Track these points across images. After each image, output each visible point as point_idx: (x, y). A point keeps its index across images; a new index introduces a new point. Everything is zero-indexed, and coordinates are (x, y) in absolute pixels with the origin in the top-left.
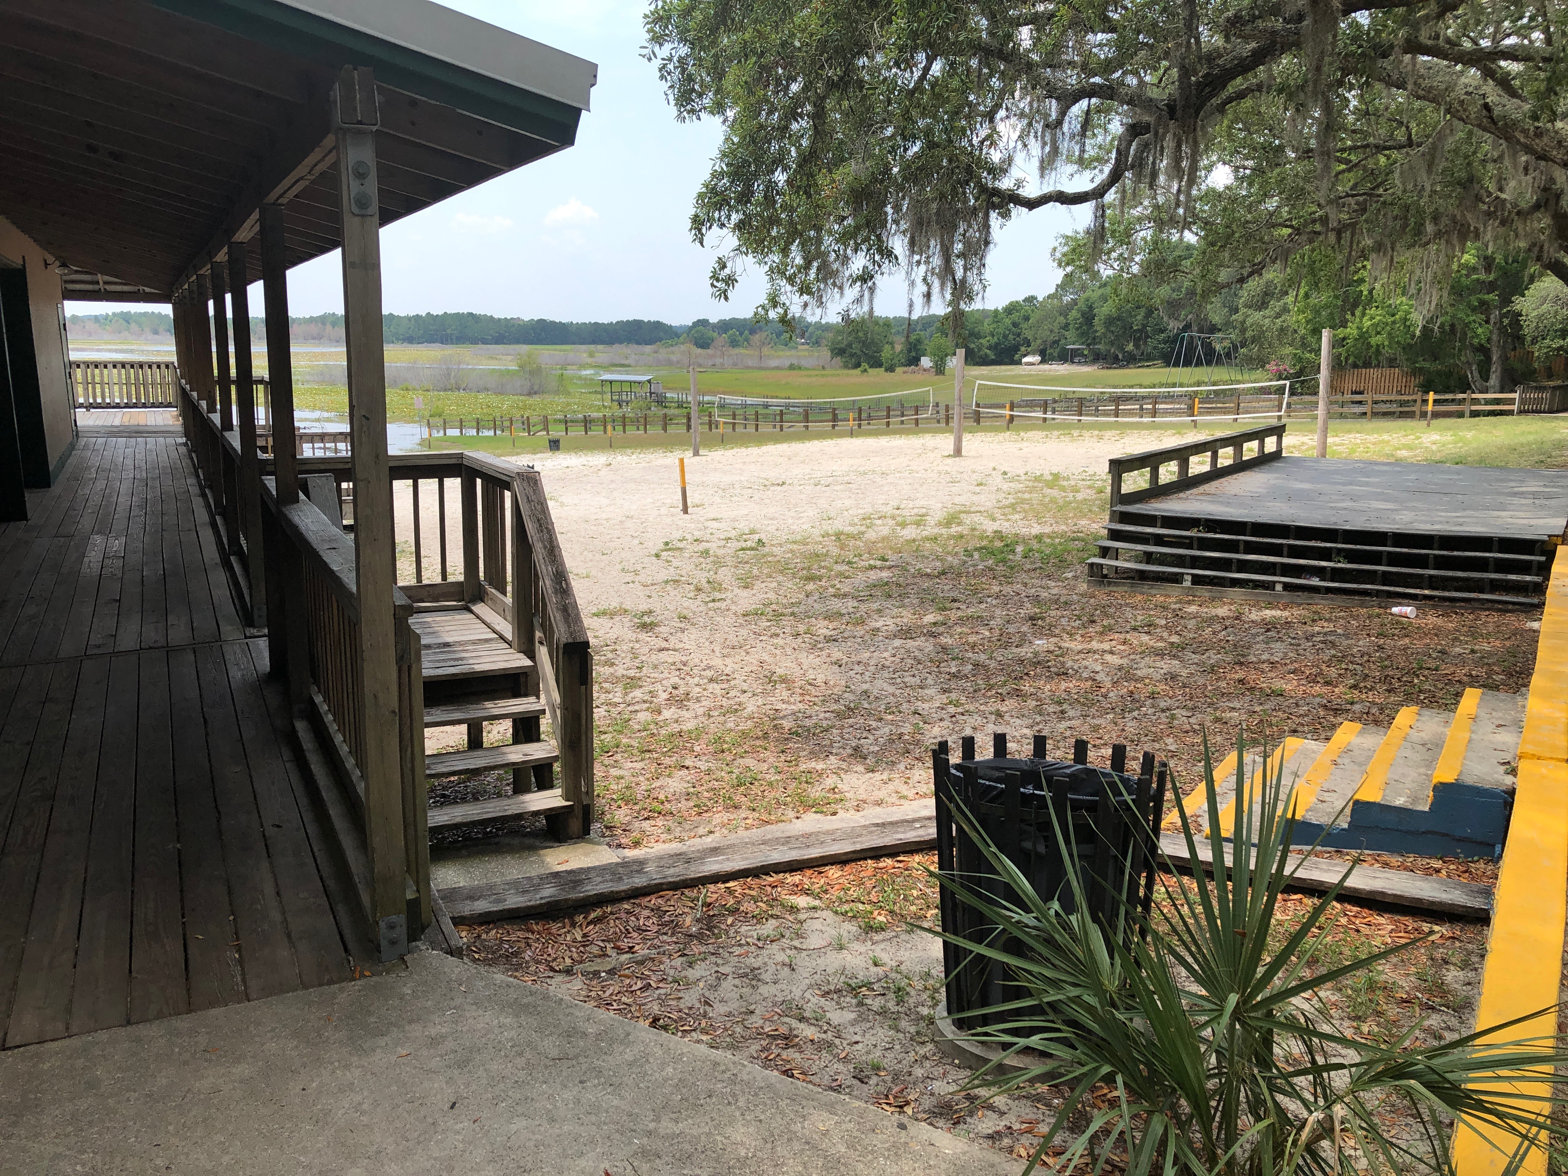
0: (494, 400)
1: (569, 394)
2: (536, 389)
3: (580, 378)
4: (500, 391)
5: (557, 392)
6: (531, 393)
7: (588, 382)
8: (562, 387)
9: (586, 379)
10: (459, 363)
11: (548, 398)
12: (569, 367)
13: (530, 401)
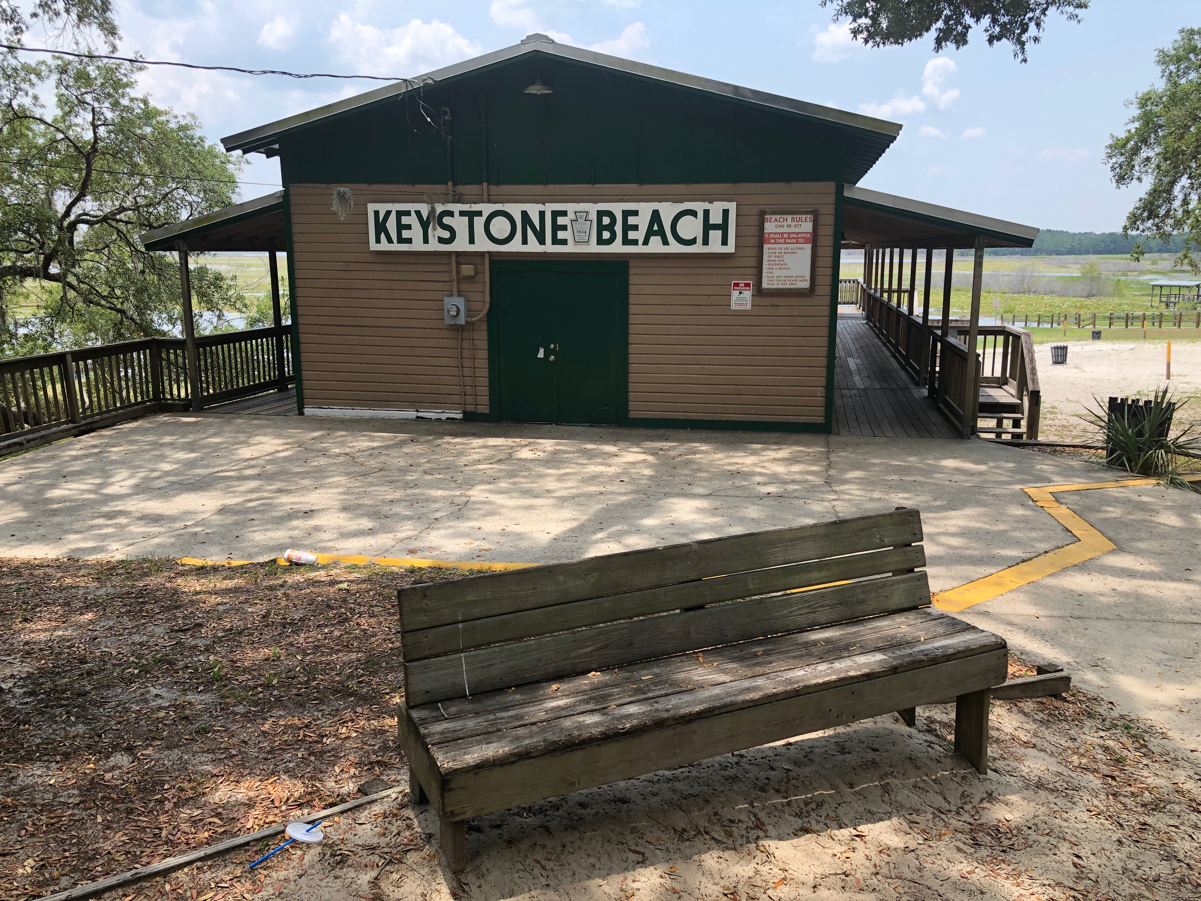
0: (1057, 300)
1: (1124, 296)
2: (1094, 292)
3: (1138, 283)
4: (1063, 294)
5: (1112, 295)
6: (1089, 296)
7: (1143, 286)
8: (1117, 290)
9: (1142, 284)
10: (1032, 272)
11: (1103, 300)
12: (1130, 273)
13: (1088, 302)
